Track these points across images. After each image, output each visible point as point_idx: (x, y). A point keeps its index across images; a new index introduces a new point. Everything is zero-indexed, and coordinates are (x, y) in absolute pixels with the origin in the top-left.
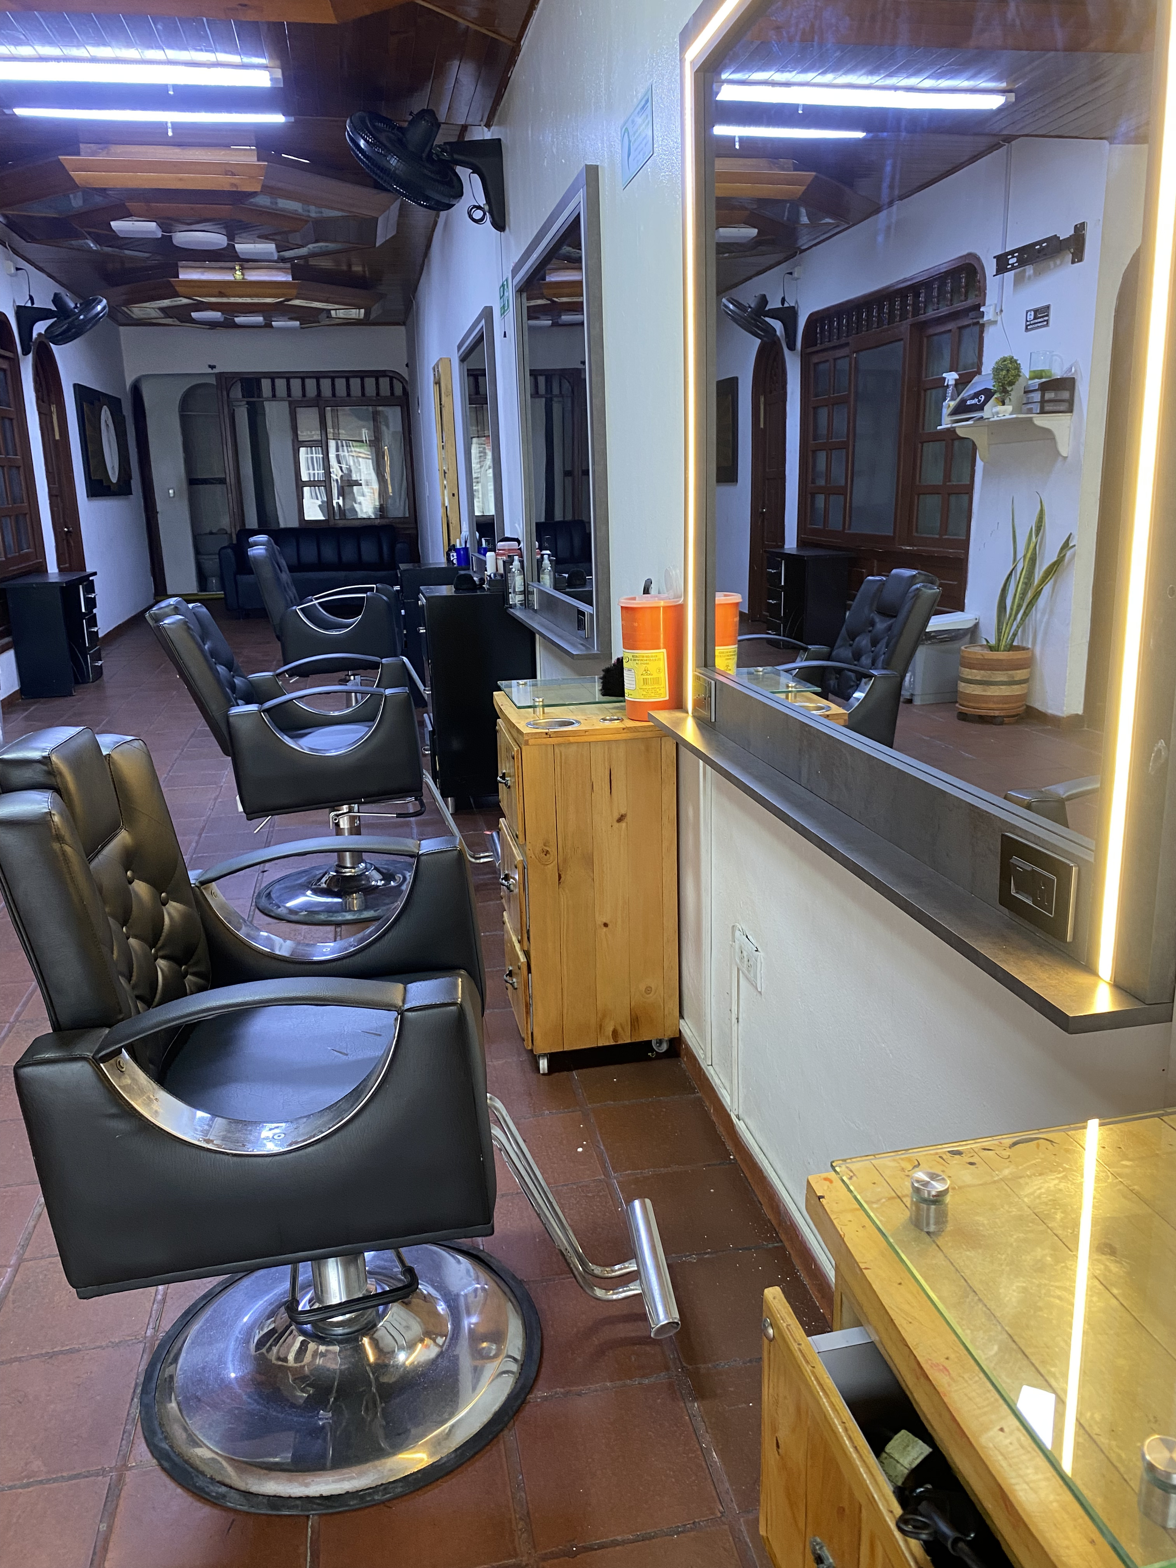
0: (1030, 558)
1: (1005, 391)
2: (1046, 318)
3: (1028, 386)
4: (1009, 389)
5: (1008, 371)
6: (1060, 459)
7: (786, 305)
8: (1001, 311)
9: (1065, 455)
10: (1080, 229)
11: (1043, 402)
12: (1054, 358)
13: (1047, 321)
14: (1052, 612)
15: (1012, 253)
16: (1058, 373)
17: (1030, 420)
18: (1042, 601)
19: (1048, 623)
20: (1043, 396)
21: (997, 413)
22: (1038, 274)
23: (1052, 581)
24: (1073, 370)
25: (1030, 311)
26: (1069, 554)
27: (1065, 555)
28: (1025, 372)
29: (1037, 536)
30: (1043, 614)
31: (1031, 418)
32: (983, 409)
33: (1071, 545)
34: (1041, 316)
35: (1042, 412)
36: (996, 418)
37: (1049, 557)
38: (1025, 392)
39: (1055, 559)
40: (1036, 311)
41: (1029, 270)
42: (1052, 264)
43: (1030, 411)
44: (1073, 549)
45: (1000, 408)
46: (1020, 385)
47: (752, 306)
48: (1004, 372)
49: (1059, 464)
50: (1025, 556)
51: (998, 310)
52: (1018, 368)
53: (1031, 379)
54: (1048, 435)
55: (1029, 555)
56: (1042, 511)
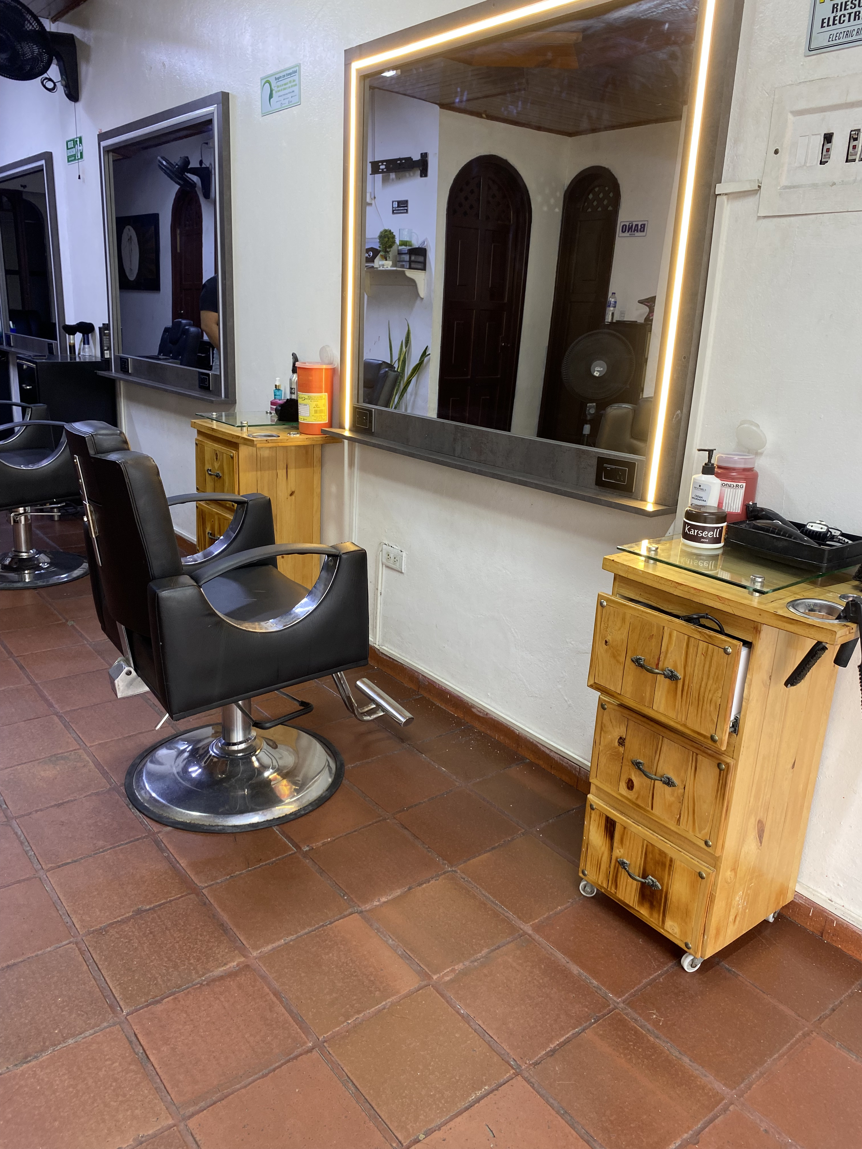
0: (403, 361)
1: (386, 252)
2: (406, 208)
3: (401, 250)
4: (388, 250)
5: (389, 238)
6: (419, 299)
7: (203, 166)
8: (375, 198)
9: (422, 297)
10: (424, 156)
11: (410, 262)
12: (413, 234)
13: (407, 210)
14: (416, 394)
15: (382, 162)
16: (416, 244)
17: (403, 272)
18: (410, 389)
19: (414, 401)
20: (410, 258)
21: (383, 265)
22: (398, 178)
23: (416, 375)
24: (426, 243)
25: (395, 201)
26: (426, 359)
27: (423, 360)
28: (397, 242)
29: (406, 347)
30: (411, 395)
31: (404, 271)
32: (373, 262)
33: (427, 354)
34: (402, 206)
35: (410, 268)
36: (381, 268)
37: (414, 360)
38: (399, 254)
39: (418, 362)
40: (399, 203)
41: (393, 175)
42: (407, 174)
43: (403, 266)
44: (428, 357)
45: (384, 262)
46: (394, 249)
47: (179, 164)
48: (386, 239)
49: (418, 302)
50: (399, 359)
51: (373, 197)
52: (394, 237)
53: (400, 245)
54: (412, 283)
55: (402, 358)
56: (409, 330)
